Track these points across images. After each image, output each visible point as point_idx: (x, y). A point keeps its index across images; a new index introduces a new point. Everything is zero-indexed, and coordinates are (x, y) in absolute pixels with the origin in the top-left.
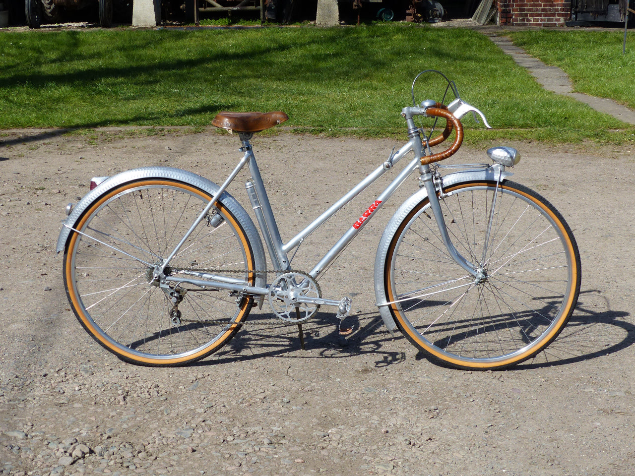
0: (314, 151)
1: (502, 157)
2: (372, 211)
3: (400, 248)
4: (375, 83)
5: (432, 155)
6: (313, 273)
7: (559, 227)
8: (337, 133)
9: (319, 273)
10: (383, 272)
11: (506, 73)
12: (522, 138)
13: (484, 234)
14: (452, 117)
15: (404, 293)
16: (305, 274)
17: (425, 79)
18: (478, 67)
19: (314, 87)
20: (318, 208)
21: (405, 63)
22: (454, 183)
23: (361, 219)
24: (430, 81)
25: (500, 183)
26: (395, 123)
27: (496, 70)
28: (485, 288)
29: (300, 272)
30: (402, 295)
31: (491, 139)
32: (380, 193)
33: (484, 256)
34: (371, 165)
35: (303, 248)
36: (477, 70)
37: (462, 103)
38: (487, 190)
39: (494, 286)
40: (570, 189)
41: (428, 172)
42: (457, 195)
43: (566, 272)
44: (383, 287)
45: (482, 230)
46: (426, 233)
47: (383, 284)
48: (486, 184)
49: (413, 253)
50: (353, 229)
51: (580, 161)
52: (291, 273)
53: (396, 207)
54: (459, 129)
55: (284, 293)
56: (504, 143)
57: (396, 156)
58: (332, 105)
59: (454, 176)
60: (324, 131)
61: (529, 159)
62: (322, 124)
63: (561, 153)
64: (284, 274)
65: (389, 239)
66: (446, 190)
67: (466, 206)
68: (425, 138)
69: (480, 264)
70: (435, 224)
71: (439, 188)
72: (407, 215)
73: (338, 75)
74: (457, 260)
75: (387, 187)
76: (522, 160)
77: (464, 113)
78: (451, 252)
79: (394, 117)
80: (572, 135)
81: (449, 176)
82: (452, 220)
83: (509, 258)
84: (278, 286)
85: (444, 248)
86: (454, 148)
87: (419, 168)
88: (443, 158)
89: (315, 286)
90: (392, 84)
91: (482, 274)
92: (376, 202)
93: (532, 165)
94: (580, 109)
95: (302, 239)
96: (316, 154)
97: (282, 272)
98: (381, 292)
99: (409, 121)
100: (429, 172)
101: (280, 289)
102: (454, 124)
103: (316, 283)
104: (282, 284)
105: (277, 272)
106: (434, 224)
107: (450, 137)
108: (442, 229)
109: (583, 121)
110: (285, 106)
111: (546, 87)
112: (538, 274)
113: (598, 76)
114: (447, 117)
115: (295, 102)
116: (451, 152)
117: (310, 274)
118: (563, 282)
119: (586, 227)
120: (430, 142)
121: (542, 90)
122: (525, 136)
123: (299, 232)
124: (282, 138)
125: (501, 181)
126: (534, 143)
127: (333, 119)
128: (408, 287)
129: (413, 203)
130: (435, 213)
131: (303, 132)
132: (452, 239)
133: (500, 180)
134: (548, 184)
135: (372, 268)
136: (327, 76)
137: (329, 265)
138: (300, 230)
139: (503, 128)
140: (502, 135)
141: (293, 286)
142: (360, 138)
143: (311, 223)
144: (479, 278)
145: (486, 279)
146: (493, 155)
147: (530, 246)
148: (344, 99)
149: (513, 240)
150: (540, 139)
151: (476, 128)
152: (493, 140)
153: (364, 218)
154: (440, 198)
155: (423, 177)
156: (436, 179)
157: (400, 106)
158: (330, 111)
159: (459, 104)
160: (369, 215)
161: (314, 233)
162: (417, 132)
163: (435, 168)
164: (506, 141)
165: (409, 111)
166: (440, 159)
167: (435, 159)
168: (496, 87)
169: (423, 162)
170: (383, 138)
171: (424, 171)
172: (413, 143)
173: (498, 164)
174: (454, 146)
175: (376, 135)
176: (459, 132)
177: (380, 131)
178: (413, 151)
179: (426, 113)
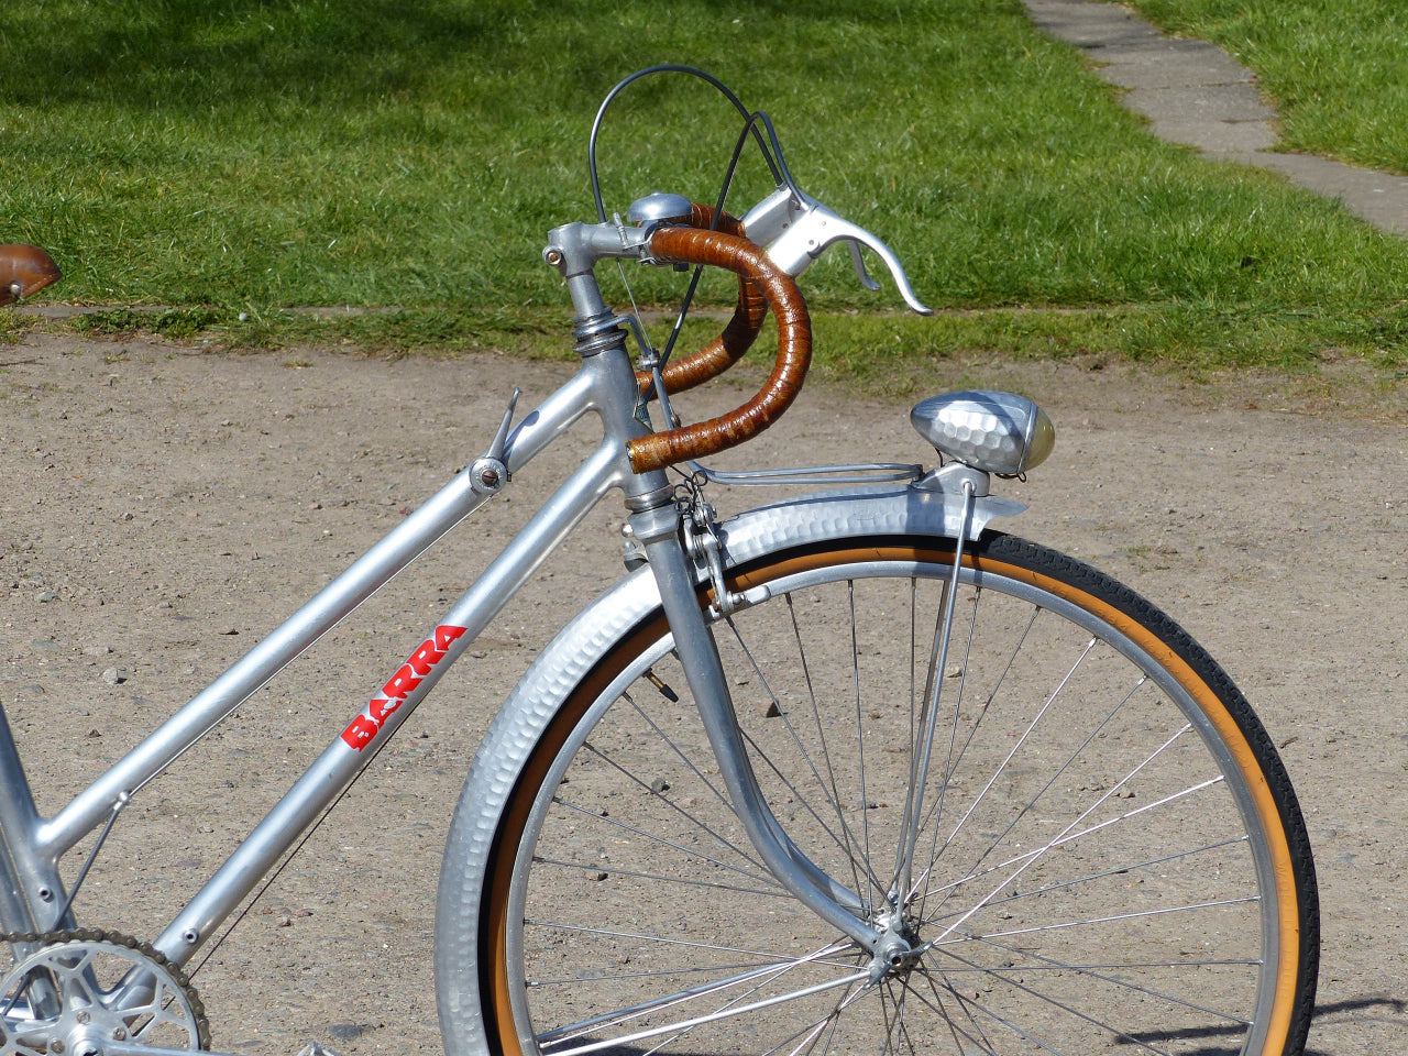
0: (175, 408)
1: (974, 433)
2: (424, 670)
3: (548, 827)
4: (434, 114)
5: (678, 427)
6: (169, 944)
7: (1221, 733)
8: (272, 331)
9: (196, 940)
10: (473, 936)
11: (995, 69)
12: (1063, 348)
13: (903, 764)
14: (763, 267)
15: (566, 1022)
16: (134, 945)
17: (650, 97)
18: (874, 43)
19: (174, 132)
20: (191, 655)
21: (564, 28)
22: (771, 549)
23: (376, 706)
24: (672, 106)
25: (968, 544)
26: (521, 287)
27: (952, 57)
28: (908, 992)
29: (117, 939)
30: (558, 1032)
31: (931, 352)
32: (463, 591)
33: (905, 861)
34: (421, 470)
35: (129, 834)
36: (872, 57)
37: (803, 205)
38: (915, 575)
39: (950, 989)
40: (1270, 565)
41: (663, 502)
42: (789, 601)
43: (1255, 923)
44: (473, 997)
45: (898, 744)
46: (657, 761)
47: (475, 986)
48: (909, 551)
49: (602, 850)
50: (342, 750)
51: (1310, 444)
52: (75, 945)
53: (531, 649)
54: (790, 317)
55: (47, 1030)
56: (987, 370)
57: (526, 434)
58: (251, 211)
59: (775, 520)
60: (215, 322)
61: (1093, 439)
62: (209, 291)
63: (1228, 413)
64: (45, 951)
65: (498, 790)
66: (740, 580)
67: (828, 643)
68: (646, 356)
69: (891, 894)
70: (693, 720)
71: (711, 572)
72: (572, 685)
73: (276, 79)
74: (790, 880)
75: (491, 565)
76: (1064, 445)
77: (812, 248)
78: (761, 842)
79: (520, 259)
80: (1277, 334)
81: (751, 518)
82: (767, 703)
83: (1015, 866)
84: (18, 1002)
85: (735, 829)
86: (769, 398)
87: (624, 486)
88: (724, 443)
89: (180, 999)
90: (509, 119)
91: (897, 938)
92: (441, 630)
93: (1108, 466)
94: (1306, 223)
95: (124, 797)
96: (185, 420)
97: (36, 937)
98: (467, 1021)
99: (579, 286)
100: (668, 502)
101: (27, 1015)
102: (771, 293)
103: (186, 986)
104: (37, 991)
105: (17, 938)
106: (689, 723)
107: (757, 345)
108: (723, 748)
109: (1324, 271)
110: (49, 215)
111: (1166, 131)
112: (1137, 932)
113: (1381, 80)
114: (738, 266)
115: (88, 198)
116: (759, 417)
117: (158, 947)
118: (1243, 968)
119: (1341, 726)
120: (670, 373)
121: (1148, 143)
122: (1077, 338)
123: (111, 763)
124: (34, 354)
125: (975, 535)
126: (1117, 371)
127: (255, 268)
128: (581, 995)
129: (600, 636)
130: (694, 677)
131: (126, 326)
132: (769, 788)
133: (967, 532)
134: (1175, 543)
135: (429, 916)
136: (228, 83)
137: (243, 905)
138: (114, 754)
139: (985, 304)
140: (980, 336)
141: (86, 998)
142: (371, 352)
143: (163, 725)
144: (887, 955)
145: (917, 958)
146: (936, 427)
147: (1103, 811)
148: (303, 182)
149: (1029, 788)
150: (1139, 351)
151: (868, 305)
152: (944, 355)
153: (391, 702)
154: (715, 614)
155: (639, 525)
156: (698, 530)
157: (542, 215)
158: (239, 235)
159: (791, 211)
160: (412, 689)
161: (176, 766)
162: (614, 329)
163: (693, 484)
164: (996, 361)
165: (579, 241)
166: (711, 446)
167: (692, 448)
168: (953, 129)
169: (640, 459)
170: (471, 349)
171: (646, 498)
172: (595, 379)
173: (958, 466)
174: (774, 392)
175: (442, 338)
176: (792, 332)
177: (457, 320)
178: (596, 410)
179: (652, 249)
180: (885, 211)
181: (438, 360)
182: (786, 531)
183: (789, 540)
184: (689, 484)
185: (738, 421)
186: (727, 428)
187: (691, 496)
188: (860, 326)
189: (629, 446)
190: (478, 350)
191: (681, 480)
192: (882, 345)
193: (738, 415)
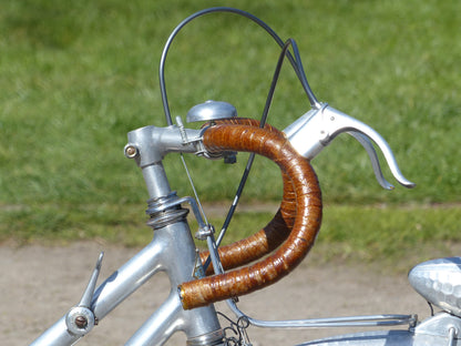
14: (285, 152)
31: (445, 238)
37: (317, 105)
41: (216, 341)
54: (305, 190)
57: (109, 290)
68: (202, 228)
77: (323, 137)
86: (289, 252)
87: (187, 330)
99: (152, 173)
100: (220, 342)
114: (267, 152)
116: (281, 265)
146: (427, 284)
157: (124, 128)
162: (178, 207)
163: (238, 327)
165: (152, 140)
166: (243, 287)
167: (229, 290)
169: (188, 298)
170: (77, 238)
171: (203, 339)
172: (164, 247)
173: (446, 315)
174: (293, 247)
175: (55, 230)
176: (306, 201)
177: (67, 216)
178: (164, 270)
179: (204, 142)
180: (406, 125)
181: (52, 247)
184: (235, 327)
185: (265, 270)
186: (256, 274)
187: (237, 337)
188: (388, 217)
189: (180, 288)
190: (84, 240)
191: (229, 324)
192: (406, 233)
193: (264, 264)
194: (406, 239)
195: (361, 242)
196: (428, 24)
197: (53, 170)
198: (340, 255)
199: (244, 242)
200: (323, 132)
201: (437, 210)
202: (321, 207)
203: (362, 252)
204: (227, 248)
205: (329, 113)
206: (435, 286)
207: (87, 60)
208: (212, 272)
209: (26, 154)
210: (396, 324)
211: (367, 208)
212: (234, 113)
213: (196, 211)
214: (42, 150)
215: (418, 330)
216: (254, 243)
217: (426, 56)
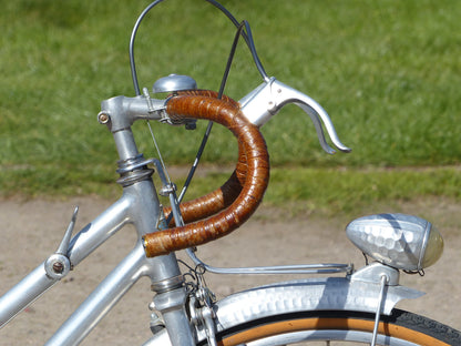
14: (238, 120)
25: (383, 317)
37: (266, 79)
41: (176, 285)
54: (255, 153)
57: (83, 240)
68: (166, 186)
71: (207, 333)
77: (271, 107)
86: (240, 208)
87: (151, 275)
88: (208, 236)
99: (122, 137)
100: (180, 286)
116: (232, 220)
125: (388, 311)
133: (382, 308)
140: (431, 186)
155: (160, 301)
156: (198, 306)
157: (95, 95)
162: (145, 167)
163: (196, 273)
164: (443, 204)
165: (122, 109)
166: (199, 238)
167: (187, 241)
168: (415, 40)
169: (151, 248)
171: (165, 283)
172: (132, 203)
173: (379, 265)
174: (243, 203)
175: (56, 187)
176: (256, 163)
177: (67, 175)
178: (132, 223)
179: (167, 111)
181: (53, 201)
182: (260, 307)
183: (262, 313)
184: (193, 273)
185: (218, 223)
186: (211, 227)
187: (195, 282)
188: (348, 179)
189: (144, 239)
190: (81, 196)
191: (188, 270)
192: (364, 192)
193: (218, 218)
194: (363, 198)
195: (324, 200)
196: (390, 10)
197: (56, 134)
198: (304, 211)
199: (204, 199)
200: (271, 103)
201: (391, 172)
202: (268, 168)
203: (325, 209)
204: (188, 204)
205: (276, 86)
206: (369, 239)
207: (92, 38)
208: (174, 225)
209: (33, 120)
210: (335, 272)
211: (330, 171)
212: (194, 85)
213: (161, 171)
214: (48, 117)
215: (353, 277)
216: (213, 200)
217: (388, 38)
